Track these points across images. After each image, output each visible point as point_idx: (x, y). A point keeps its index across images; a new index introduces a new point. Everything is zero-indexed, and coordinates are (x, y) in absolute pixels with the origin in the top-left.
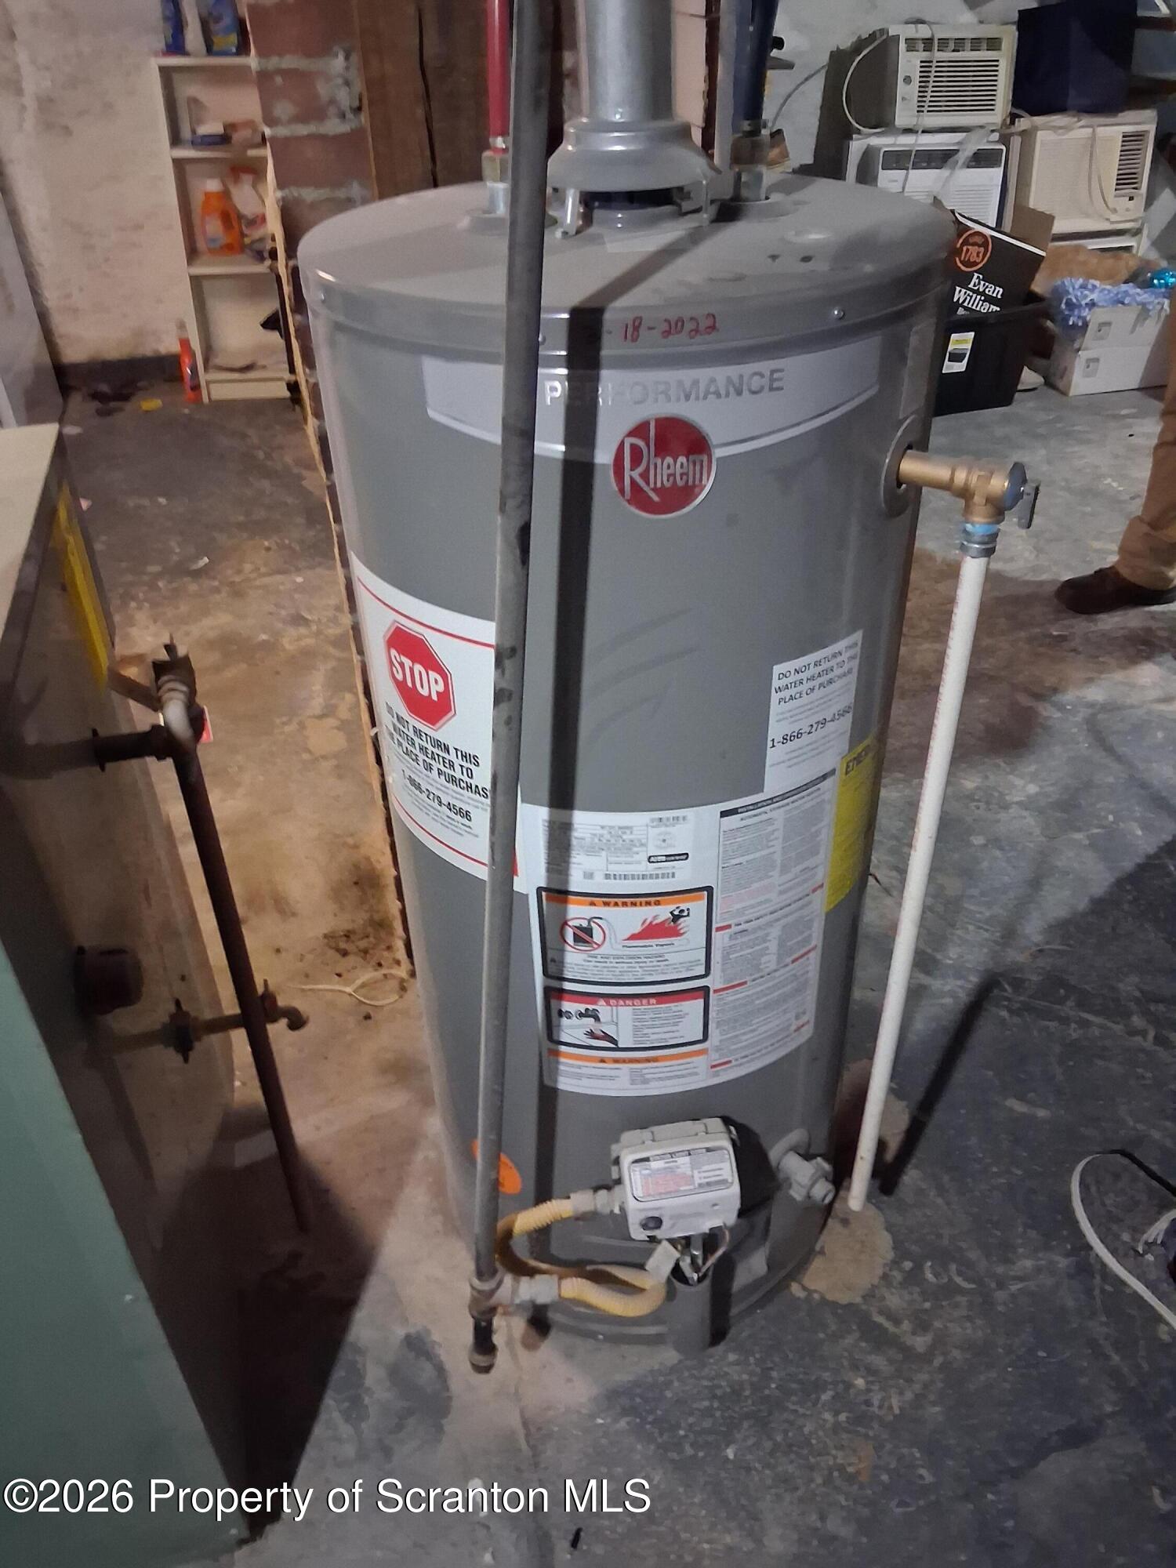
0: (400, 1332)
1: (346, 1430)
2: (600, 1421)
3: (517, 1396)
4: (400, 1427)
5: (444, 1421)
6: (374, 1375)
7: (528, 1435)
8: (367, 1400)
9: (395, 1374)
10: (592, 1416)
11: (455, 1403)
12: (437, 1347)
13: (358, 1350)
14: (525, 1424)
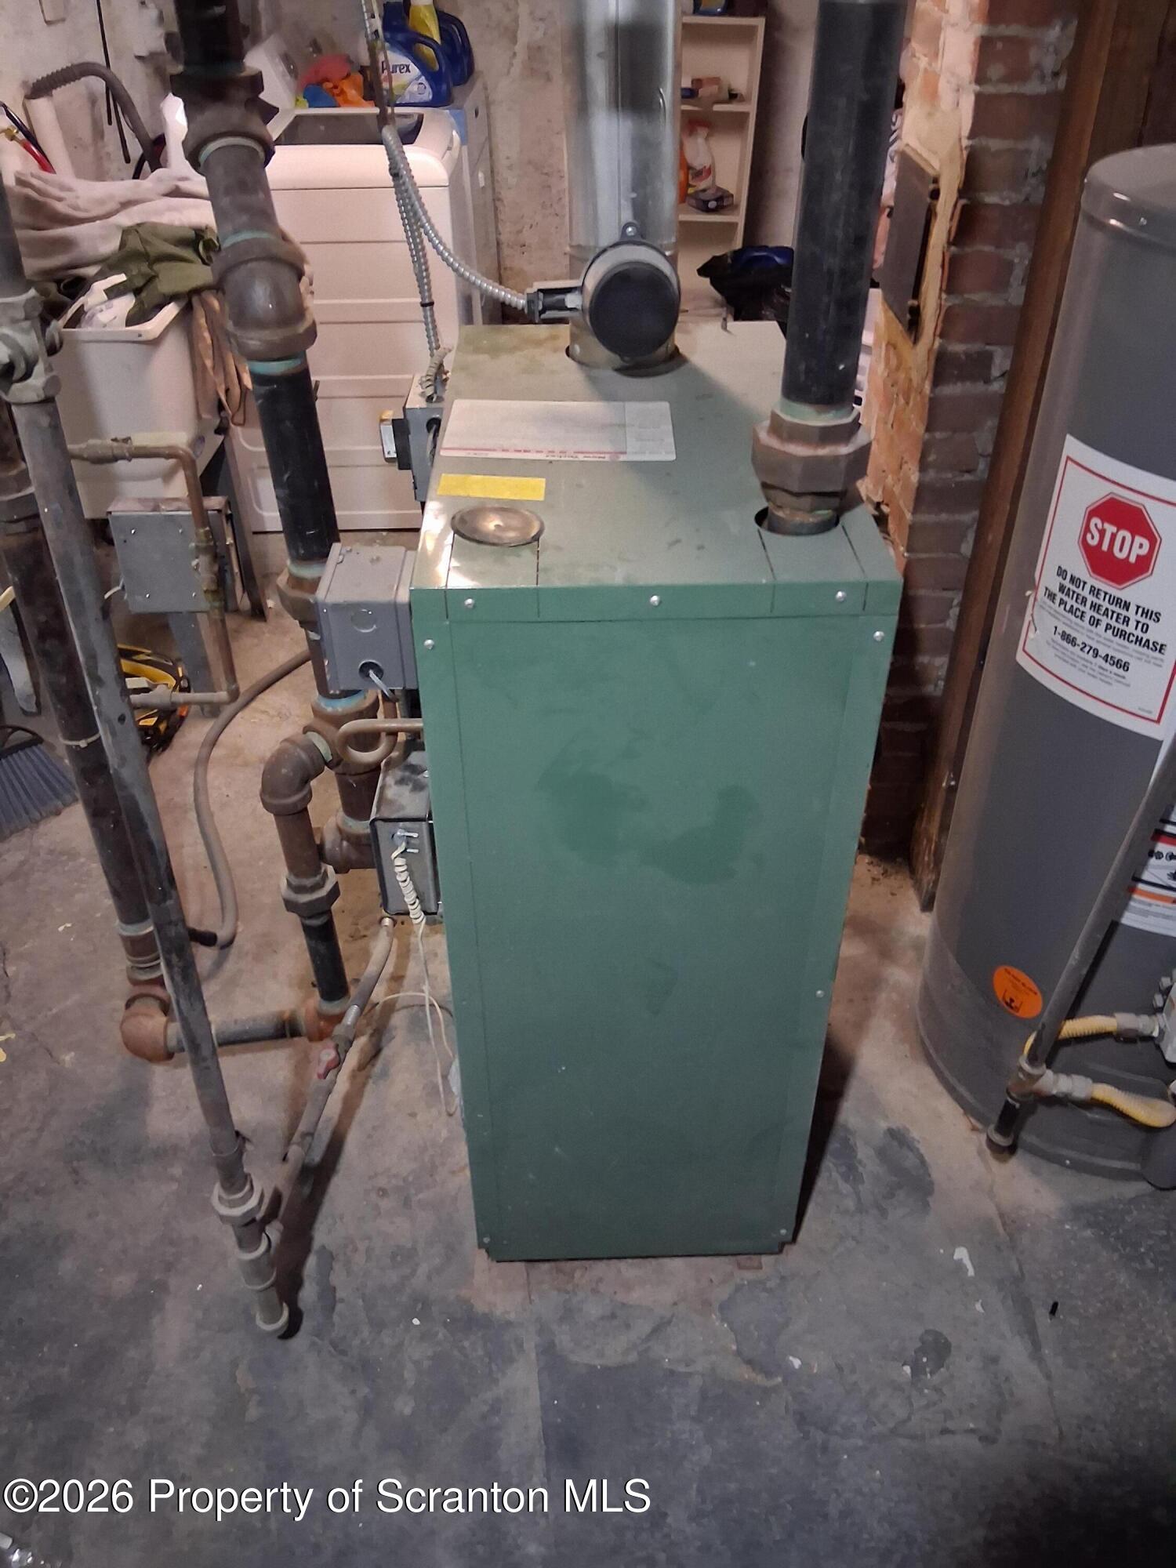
0: (883, 1125)
1: (845, 1188)
2: (1067, 1227)
3: (991, 1194)
4: (891, 1195)
5: (930, 1199)
6: (864, 1153)
7: (1004, 1224)
8: (861, 1169)
9: (882, 1153)
10: (1061, 1222)
11: (936, 1188)
12: (916, 1143)
13: (846, 1129)
14: (1002, 1215)
